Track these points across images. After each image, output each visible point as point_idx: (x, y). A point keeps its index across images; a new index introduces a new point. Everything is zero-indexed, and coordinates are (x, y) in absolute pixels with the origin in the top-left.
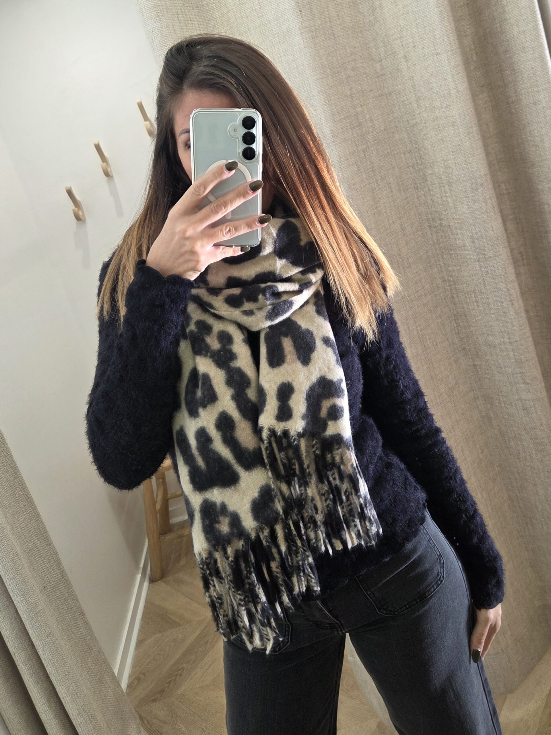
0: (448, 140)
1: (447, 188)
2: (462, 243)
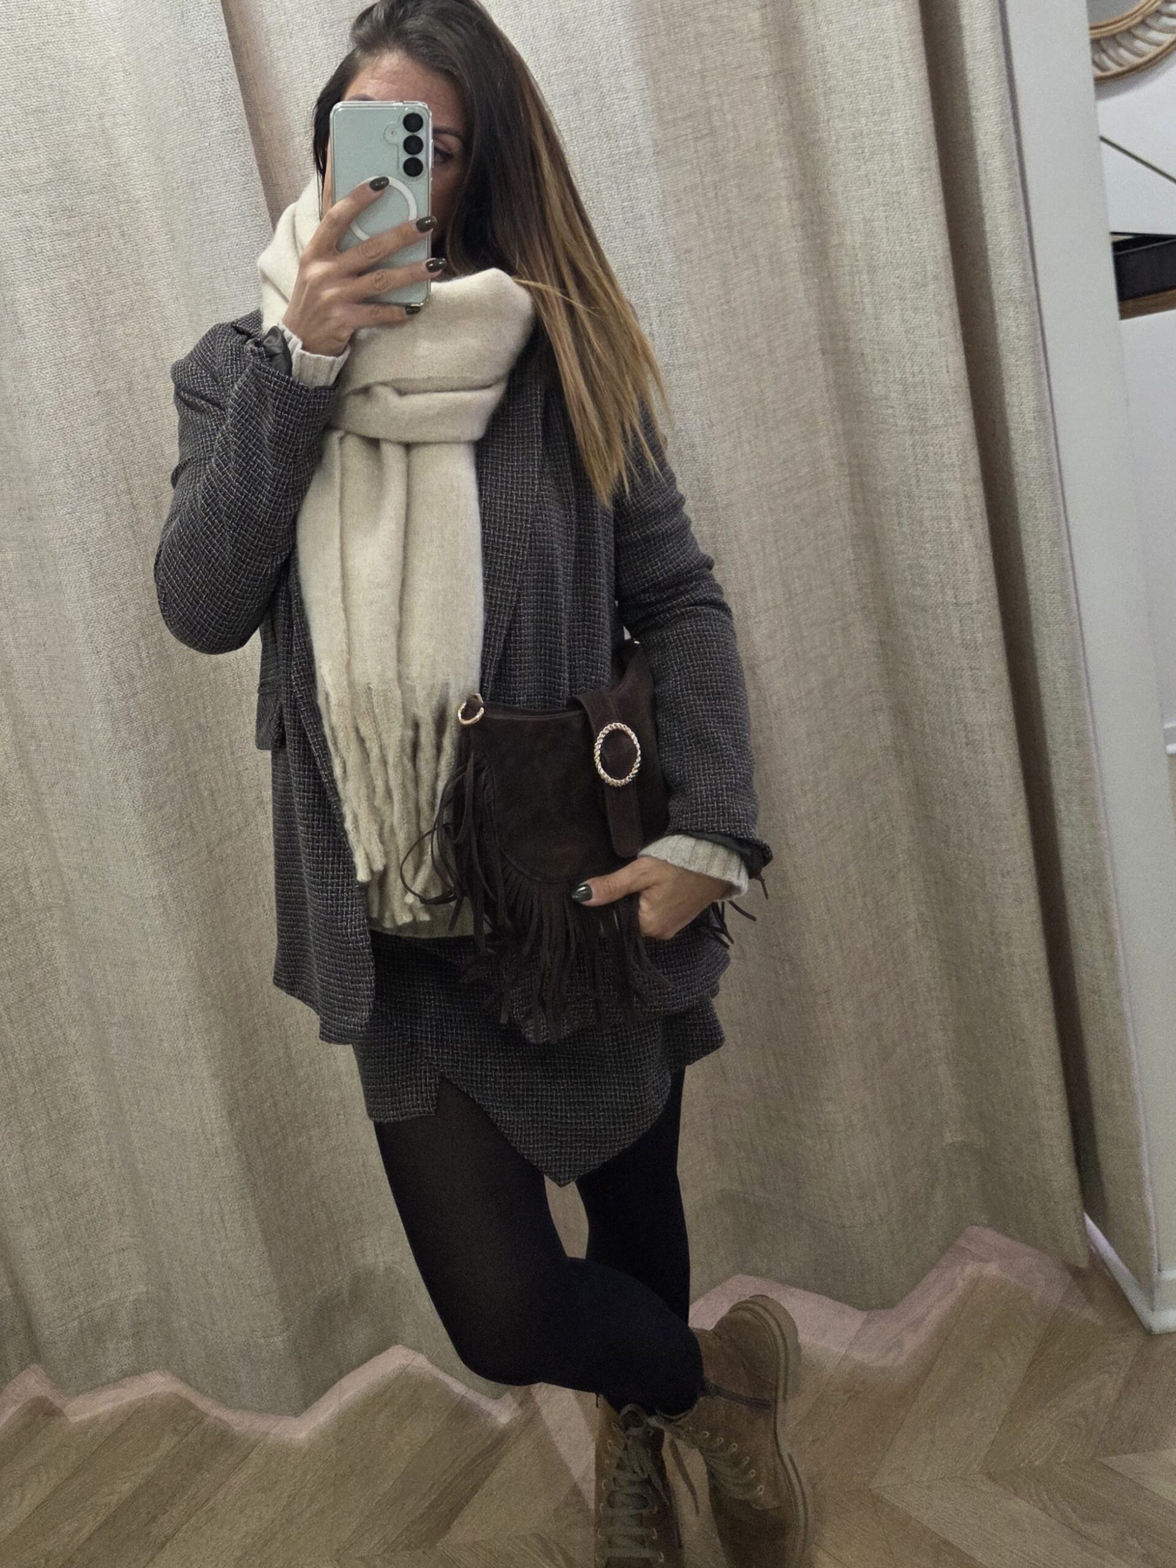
0: (879, 179)
1: (865, 277)
2: (882, 393)
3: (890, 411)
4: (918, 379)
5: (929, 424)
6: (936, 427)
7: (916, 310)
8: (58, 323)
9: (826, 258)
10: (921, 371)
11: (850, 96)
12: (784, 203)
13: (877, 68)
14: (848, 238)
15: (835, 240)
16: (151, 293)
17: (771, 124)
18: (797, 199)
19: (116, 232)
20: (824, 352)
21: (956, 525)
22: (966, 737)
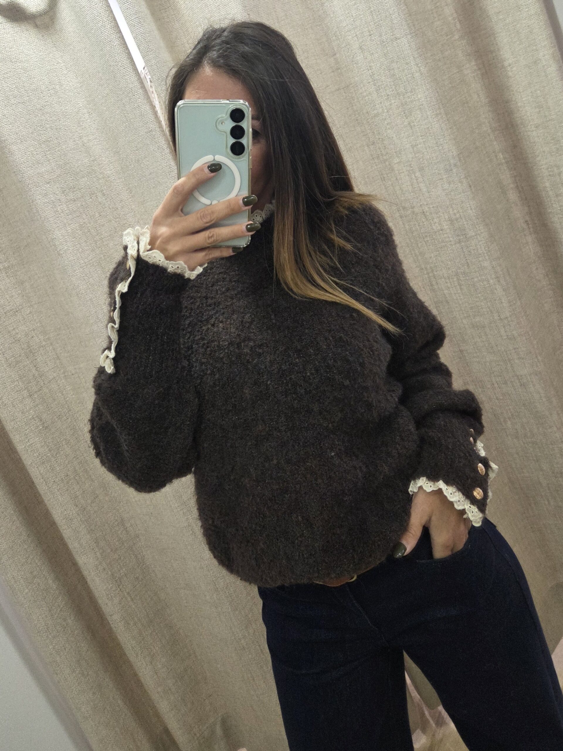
7: (449, 183)
10: (458, 212)
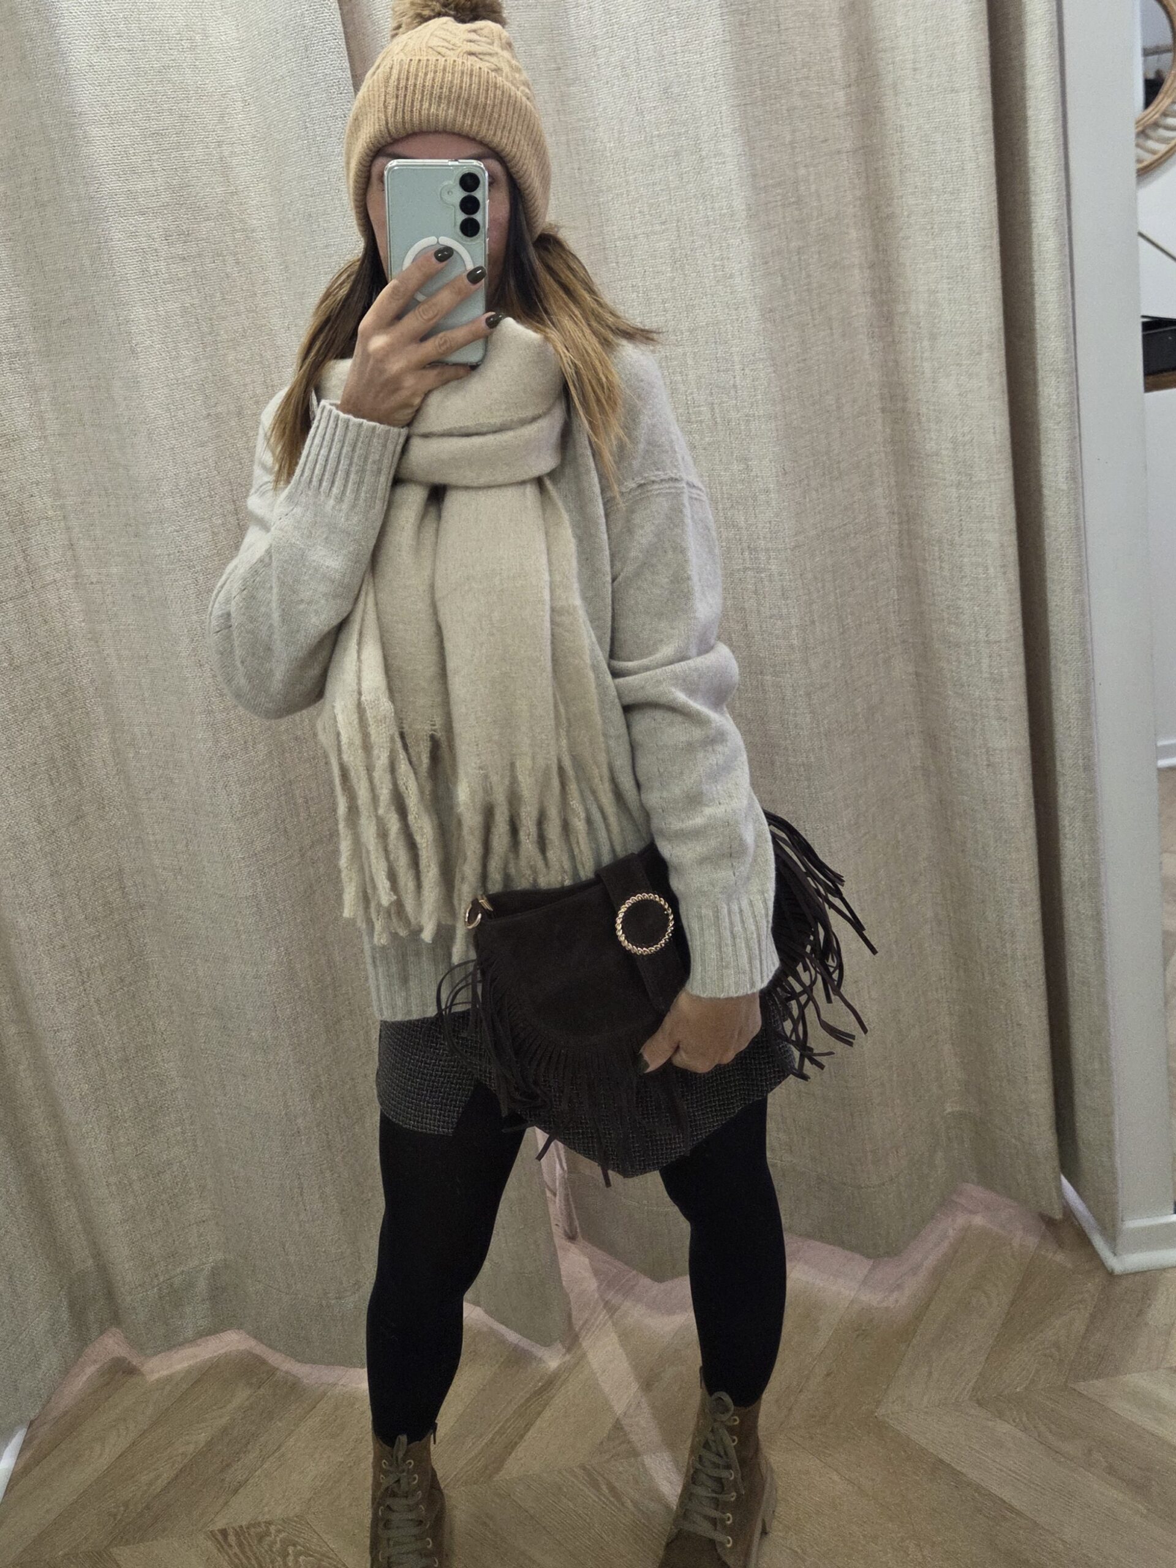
2: (934, 449)
3: (940, 466)
4: (968, 438)
5: (974, 480)
6: (980, 482)
8: (171, 345)
9: (892, 324)
10: (970, 431)
11: (924, 175)
12: (856, 271)
13: (950, 150)
14: (913, 307)
15: (901, 308)
16: (264, 322)
17: (849, 197)
18: (869, 268)
19: (230, 260)
20: (883, 410)
21: (991, 570)
22: (988, 760)
